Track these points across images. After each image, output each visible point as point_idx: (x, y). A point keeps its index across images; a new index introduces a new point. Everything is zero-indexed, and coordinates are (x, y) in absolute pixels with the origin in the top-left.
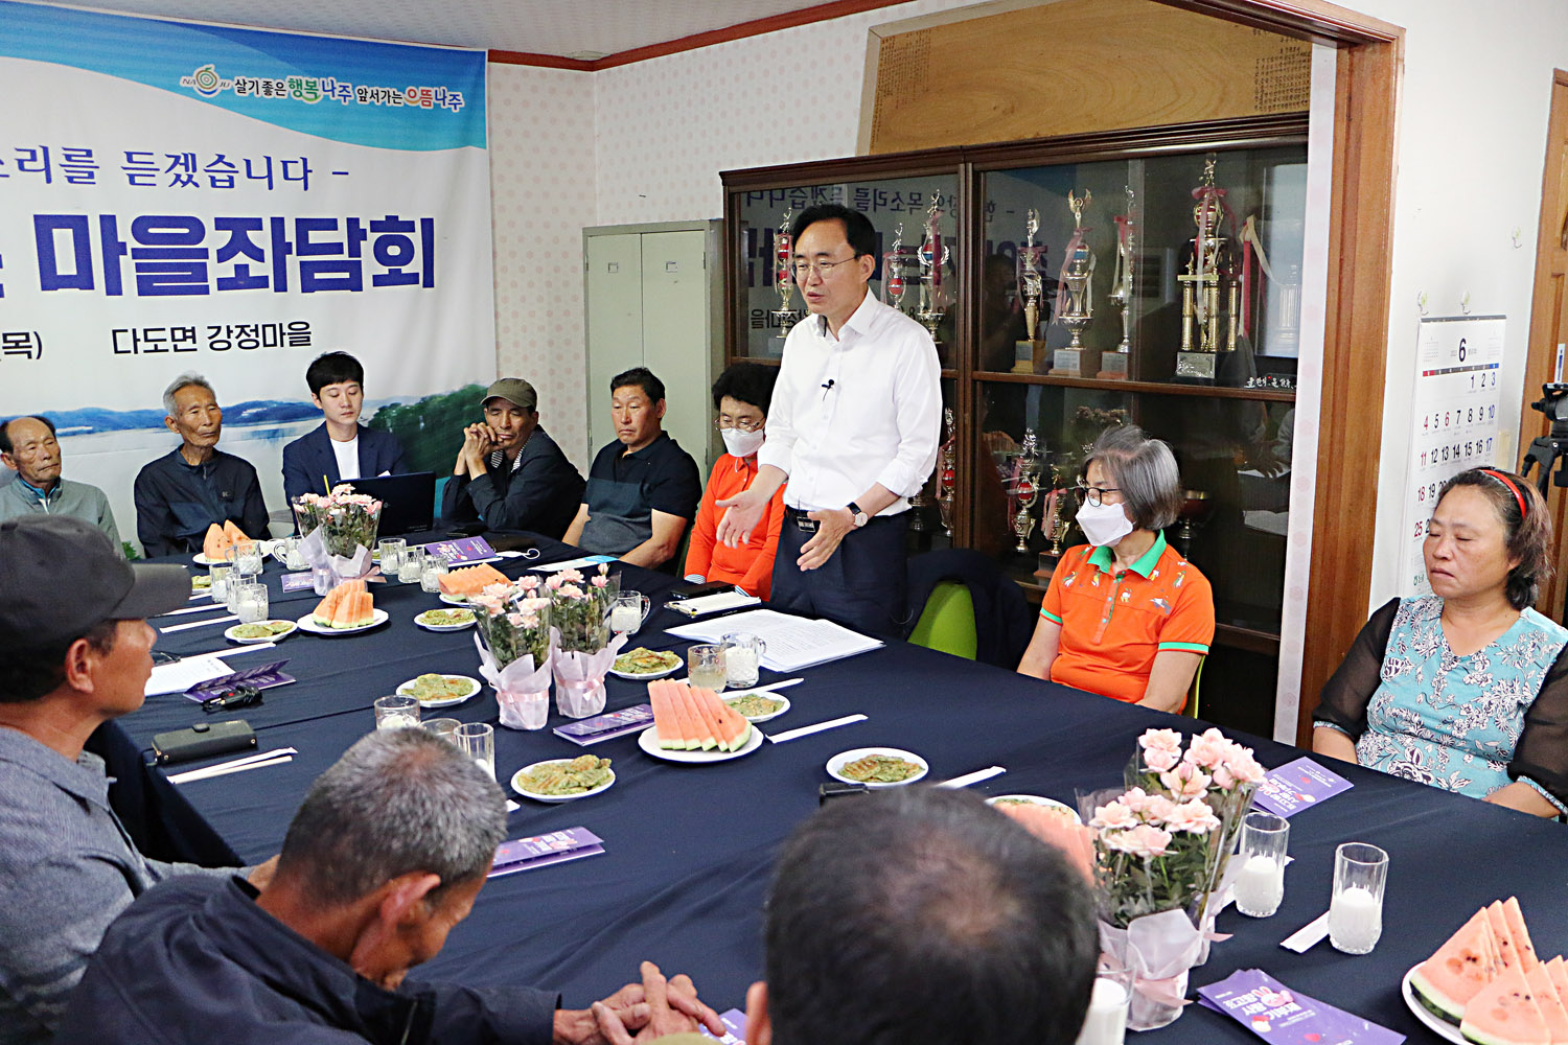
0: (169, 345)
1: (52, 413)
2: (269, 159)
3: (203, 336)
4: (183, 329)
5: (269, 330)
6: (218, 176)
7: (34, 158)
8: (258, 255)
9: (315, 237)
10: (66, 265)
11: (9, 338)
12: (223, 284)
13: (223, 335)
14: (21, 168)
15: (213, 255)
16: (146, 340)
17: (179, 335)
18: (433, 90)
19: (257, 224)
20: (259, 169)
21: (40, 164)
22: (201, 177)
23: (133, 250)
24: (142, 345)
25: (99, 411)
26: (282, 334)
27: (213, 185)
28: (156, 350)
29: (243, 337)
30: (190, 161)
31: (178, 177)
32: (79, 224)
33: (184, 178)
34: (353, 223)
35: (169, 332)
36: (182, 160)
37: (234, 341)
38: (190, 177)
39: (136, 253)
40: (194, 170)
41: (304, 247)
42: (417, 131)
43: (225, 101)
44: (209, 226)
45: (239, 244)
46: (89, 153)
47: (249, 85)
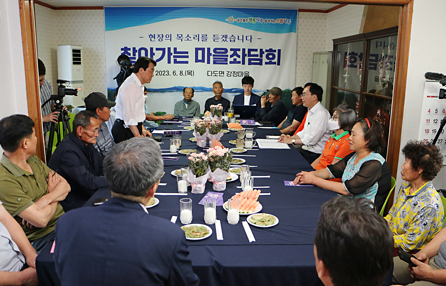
0: (218, 75)
1: (194, 87)
2: (243, 36)
3: (225, 73)
4: (222, 72)
5: (240, 73)
6: (232, 39)
7: (196, 37)
8: (239, 56)
9: (252, 53)
10: (200, 58)
11: (188, 72)
12: (231, 62)
13: (230, 73)
14: (194, 39)
15: (229, 56)
16: (214, 73)
17: (221, 73)
18: (283, 19)
19: (239, 50)
20: (241, 38)
21: (197, 38)
22: (228, 40)
23: (213, 55)
24: (213, 74)
25: (203, 87)
26: (243, 74)
27: (231, 41)
28: (216, 76)
29: (234, 74)
30: (226, 36)
31: (223, 40)
32: (203, 49)
33: (225, 40)
34: (261, 50)
35: (219, 72)
36: (224, 36)
37: (232, 75)
38: (226, 40)
39: (214, 55)
40: (227, 38)
41: (249, 55)
42: (278, 29)
43: (235, 24)
44: (229, 50)
45: (235, 54)
46: (206, 35)
47: (240, 20)
